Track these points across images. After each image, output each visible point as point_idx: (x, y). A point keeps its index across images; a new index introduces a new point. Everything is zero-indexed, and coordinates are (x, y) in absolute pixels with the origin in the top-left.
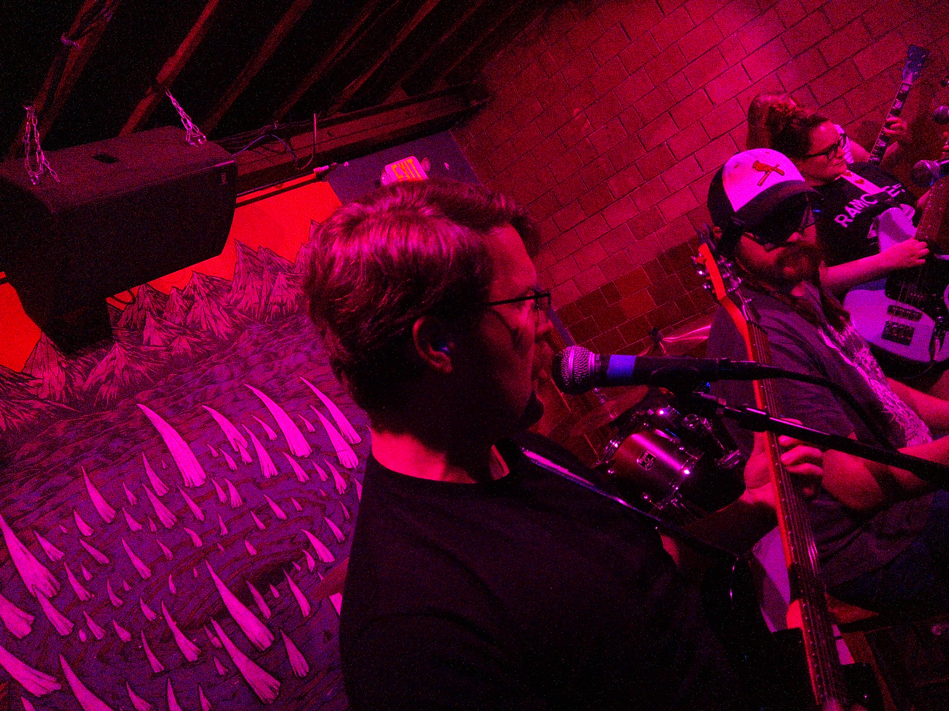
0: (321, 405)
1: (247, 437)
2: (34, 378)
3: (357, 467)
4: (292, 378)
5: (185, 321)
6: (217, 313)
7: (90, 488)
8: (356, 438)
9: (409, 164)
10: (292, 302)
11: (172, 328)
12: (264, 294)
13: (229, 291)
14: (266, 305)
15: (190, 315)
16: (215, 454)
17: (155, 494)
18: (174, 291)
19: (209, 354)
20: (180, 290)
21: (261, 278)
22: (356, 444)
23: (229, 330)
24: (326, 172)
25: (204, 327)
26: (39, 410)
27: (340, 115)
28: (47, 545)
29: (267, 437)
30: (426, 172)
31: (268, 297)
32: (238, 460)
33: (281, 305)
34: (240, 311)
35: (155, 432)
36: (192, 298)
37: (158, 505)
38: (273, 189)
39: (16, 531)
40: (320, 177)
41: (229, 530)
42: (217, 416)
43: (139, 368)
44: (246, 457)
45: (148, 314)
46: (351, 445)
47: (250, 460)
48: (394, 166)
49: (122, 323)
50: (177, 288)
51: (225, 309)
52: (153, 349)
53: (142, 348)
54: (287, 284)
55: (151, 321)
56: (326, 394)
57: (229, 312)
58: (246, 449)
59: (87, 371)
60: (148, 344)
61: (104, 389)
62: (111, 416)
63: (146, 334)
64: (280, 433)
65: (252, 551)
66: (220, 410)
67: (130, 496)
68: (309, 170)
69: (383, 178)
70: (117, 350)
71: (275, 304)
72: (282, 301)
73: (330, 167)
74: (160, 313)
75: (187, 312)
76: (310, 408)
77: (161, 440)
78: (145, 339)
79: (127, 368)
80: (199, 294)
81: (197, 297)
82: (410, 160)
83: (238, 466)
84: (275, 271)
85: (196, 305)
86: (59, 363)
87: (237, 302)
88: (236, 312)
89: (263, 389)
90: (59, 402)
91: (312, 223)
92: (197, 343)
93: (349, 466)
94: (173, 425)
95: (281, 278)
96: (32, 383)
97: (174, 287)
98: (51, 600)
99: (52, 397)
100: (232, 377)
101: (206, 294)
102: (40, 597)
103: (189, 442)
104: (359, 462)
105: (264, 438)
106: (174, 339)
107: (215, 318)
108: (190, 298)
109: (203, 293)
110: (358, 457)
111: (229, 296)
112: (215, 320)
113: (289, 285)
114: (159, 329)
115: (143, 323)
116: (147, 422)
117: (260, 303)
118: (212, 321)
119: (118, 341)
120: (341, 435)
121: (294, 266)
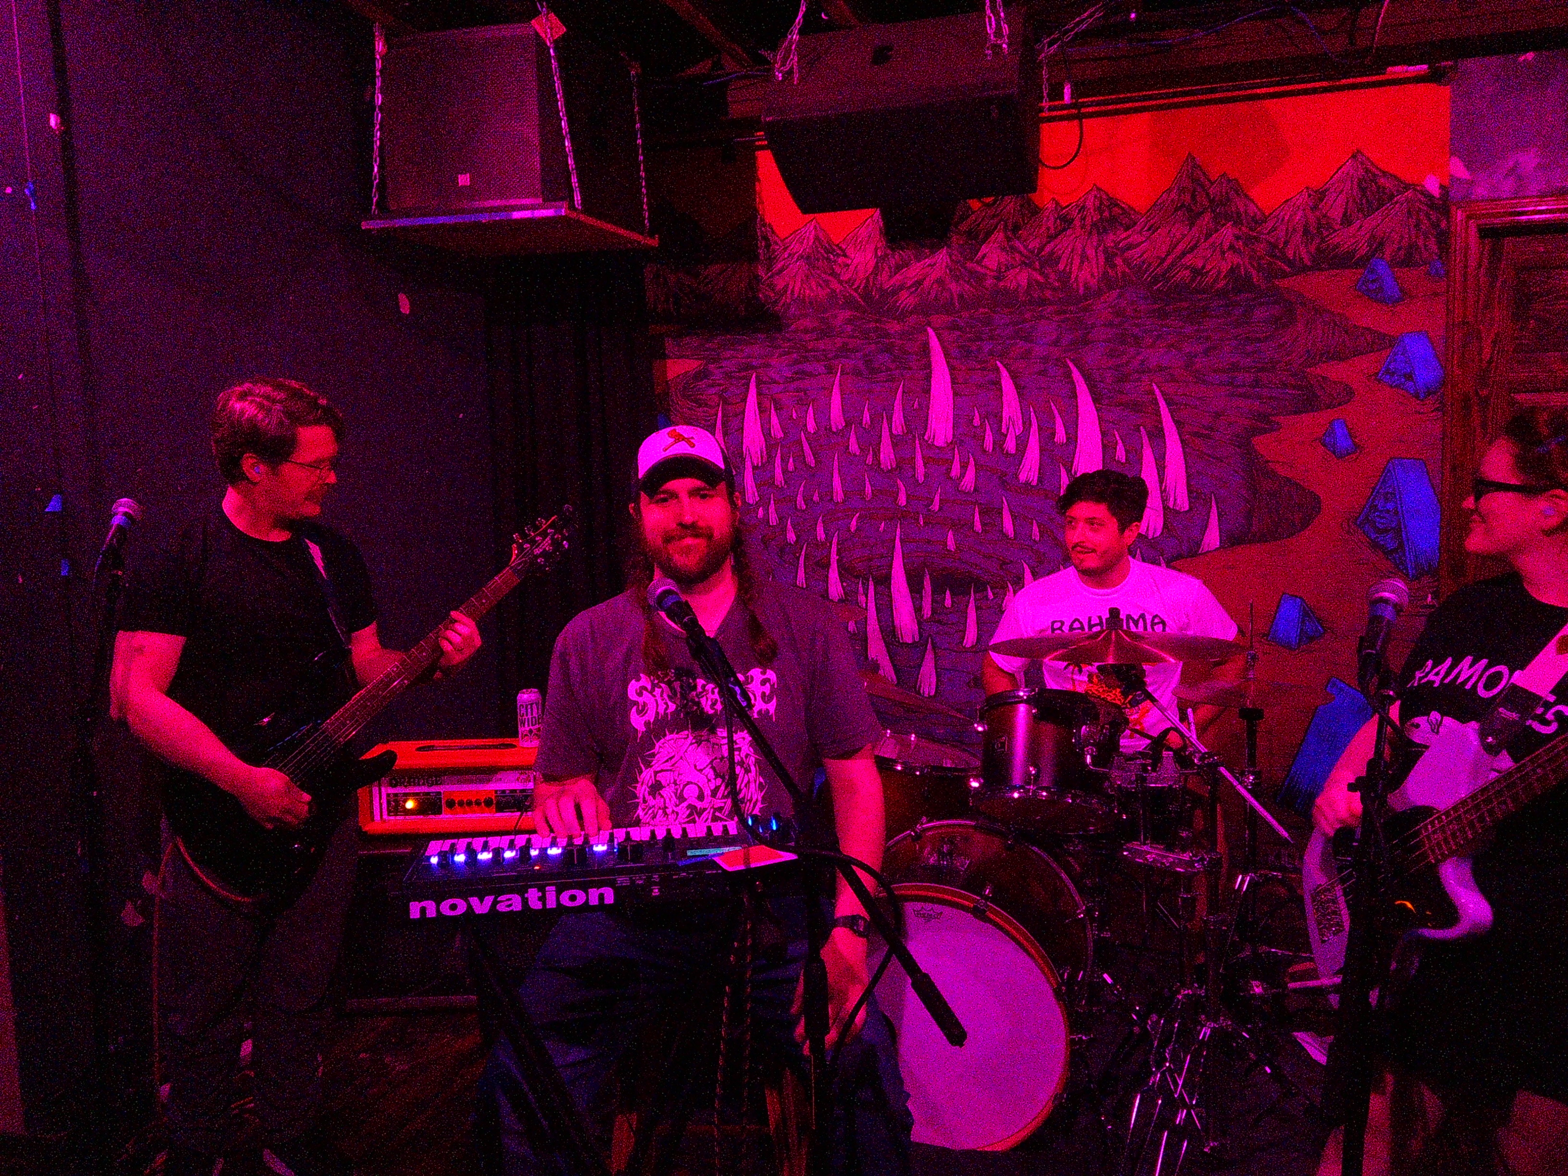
0: (1157, 435)
1: (1027, 424)
2: (845, 256)
3: (1153, 538)
4: (1139, 380)
5: (1041, 249)
6: (1091, 252)
7: (836, 391)
8: (1183, 504)
10: (1220, 273)
11: (1020, 252)
12: (1181, 247)
13: (1127, 228)
14: (1173, 264)
15: (1052, 244)
16: (977, 422)
17: (890, 428)
18: (1051, 206)
19: (1042, 302)
20: (1060, 206)
21: (1192, 225)
22: (1176, 510)
23: (1093, 282)
25: (1061, 267)
26: (833, 291)
28: (774, 420)
29: (1053, 434)
31: (1184, 254)
32: (999, 444)
33: (1197, 272)
34: (1127, 261)
35: (928, 366)
36: (1070, 221)
37: (886, 441)
39: (759, 394)
41: (941, 509)
42: (1007, 384)
43: (953, 286)
44: (1010, 445)
45: (1001, 226)
46: (1166, 508)
47: (1013, 451)
49: (966, 225)
50: (1057, 202)
51: (1105, 251)
52: (983, 271)
53: (969, 264)
54: (1232, 245)
55: (998, 236)
56: (1178, 423)
57: (1109, 258)
58: (1016, 437)
59: (898, 268)
60: (979, 262)
61: (904, 294)
62: (894, 327)
63: (984, 249)
64: (1072, 439)
65: (951, 544)
66: (1014, 377)
67: (867, 416)
68: (1380, 69)
70: (942, 257)
71: (1186, 269)
72: (1203, 267)
74: (1016, 228)
75: (1051, 238)
76: (1139, 431)
77: (928, 378)
78: (980, 255)
79: (940, 282)
80: (1083, 219)
81: (1077, 223)
83: (994, 449)
84: (1222, 219)
85: (1070, 231)
86: (876, 249)
87: (1130, 247)
88: (1118, 261)
89: (1087, 378)
90: (856, 290)
91: (1354, 157)
92: (1037, 282)
94: (952, 368)
95: (1227, 232)
96: (841, 260)
97: (1053, 199)
98: (755, 468)
99: (849, 282)
100: (1056, 343)
101: (1093, 222)
102: (747, 458)
103: (956, 394)
104: (1162, 533)
105: (1047, 435)
106: (1013, 267)
107: (1084, 257)
108: (1066, 221)
109: (1088, 221)
110: (1165, 526)
111: (1124, 235)
112: (1082, 262)
113: (1232, 247)
114: (1003, 249)
115: (988, 234)
116: (925, 349)
117: (1163, 260)
118: (1077, 261)
119: (949, 247)
120: (1161, 487)
121: (1264, 221)
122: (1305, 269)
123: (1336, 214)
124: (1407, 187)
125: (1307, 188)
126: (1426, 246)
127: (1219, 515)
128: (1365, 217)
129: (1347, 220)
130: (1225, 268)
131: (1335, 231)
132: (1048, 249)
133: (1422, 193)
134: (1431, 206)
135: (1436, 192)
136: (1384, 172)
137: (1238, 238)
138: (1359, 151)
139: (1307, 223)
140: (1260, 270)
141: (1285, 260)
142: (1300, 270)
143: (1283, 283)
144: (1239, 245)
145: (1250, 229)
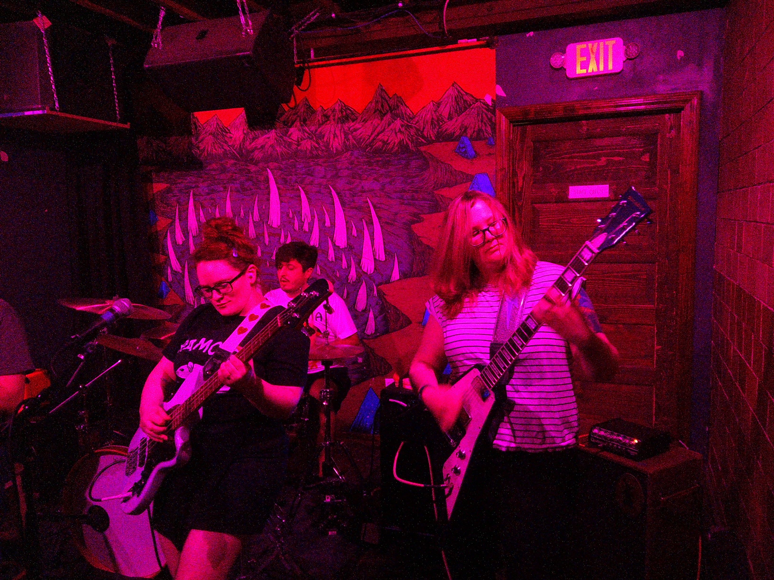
0: (370, 223)
1: (313, 216)
2: (230, 133)
3: (370, 274)
4: (361, 196)
5: (316, 131)
6: (338, 133)
7: (228, 198)
8: (382, 257)
10: (395, 144)
11: (307, 132)
14: (374, 139)
15: (320, 128)
16: (291, 215)
17: (253, 219)
18: (320, 109)
19: (317, 156)
20: (324, 109)
21: (382, 119)
22: (379, 260)
23: (340, 147)
25: (325, 140)
26: (225, 150)
28: (201, 214)
29: (325, 223)
31: (378, 134)
32: (301, 227)
33: (385, 143)
35: (268, 187)
36: (329, 117)
37: (251, 225)
39: (194, 200)
42: (303, 196)
43: (278, 149)
44: (306, 227)
45: (298, 119)
46: (375, 259)
47: (307, 230)
49: (283, 118)
50: (322, 108)
51: (344, 132)
52: (291, 141)
53: (285, 138)
54: (400, 129)
55: (297, 124)
56: (379, 218)
57: (346, 134)
58: (308, 223)
59: (254, 139)
60: (289, 137)
61: (256, 152)
62: (253, 168)
63: (291, 130)
64: (333, 225)
66: (306, 193)
70: (273, 134)
71: (380, 141)
72: (387, 140)
74: (305, 121)
75: (320, 125)
76: (362, 221)
77: (269, 194)
78: (289, 133)
79: (272, 146)
80: (334, 116)
81: (331, 118)
82: (612, 42)
83: (299, 229)
84: (395, 116)
85: (328, 122)
86: (244, 130)
87: (355, 130)
88: (350, 137)
89: (338, 194)
90: (235, 150)
91: (453, 85)
92: (315, 146)
93: (365, 270)
94: (279, 189)
95: (398, 123)
96: (229, 135)
97: (320, 106)
98: (193, 237)
99: (233, 146)
100: (324, 177)
102: (190, 234)
103: (281, 202)
104: (374, 272)
105: (322, 222)
106: (304, 139)
107: (335, 135)
108: (327, 117)
109: (336, 116)
110: (375, 269)
111: (352, 124)
112: (334, 137)
113: (400, 131)
114: (299, 130)
115: (293, 123)
116: (267, 180)
117: (370, 136)
118: (332, 136)
119: (275, 129)
120: (372, 249)
121: (414, 117)
122: (433, 141)
123: (445, 114)
124: (477, 100)
125: (432, 101)
126: (486, 130)
127: (399, 263)
128: (458, 116)
129: (450, 118)
130: (397, 141)
131: (445, 122)
132: (319, 130)
133: (484, 104)
134: (488, 110)
135: (490, 103)
136: (466, 93)
137: (402, 126)
138: (455, 82)
139: (432, 119)
140: (412, 142)
141: (423, 137)
142: (430, 142)
143: (423, 149)
144: (403, 129)
145: (408, 122)
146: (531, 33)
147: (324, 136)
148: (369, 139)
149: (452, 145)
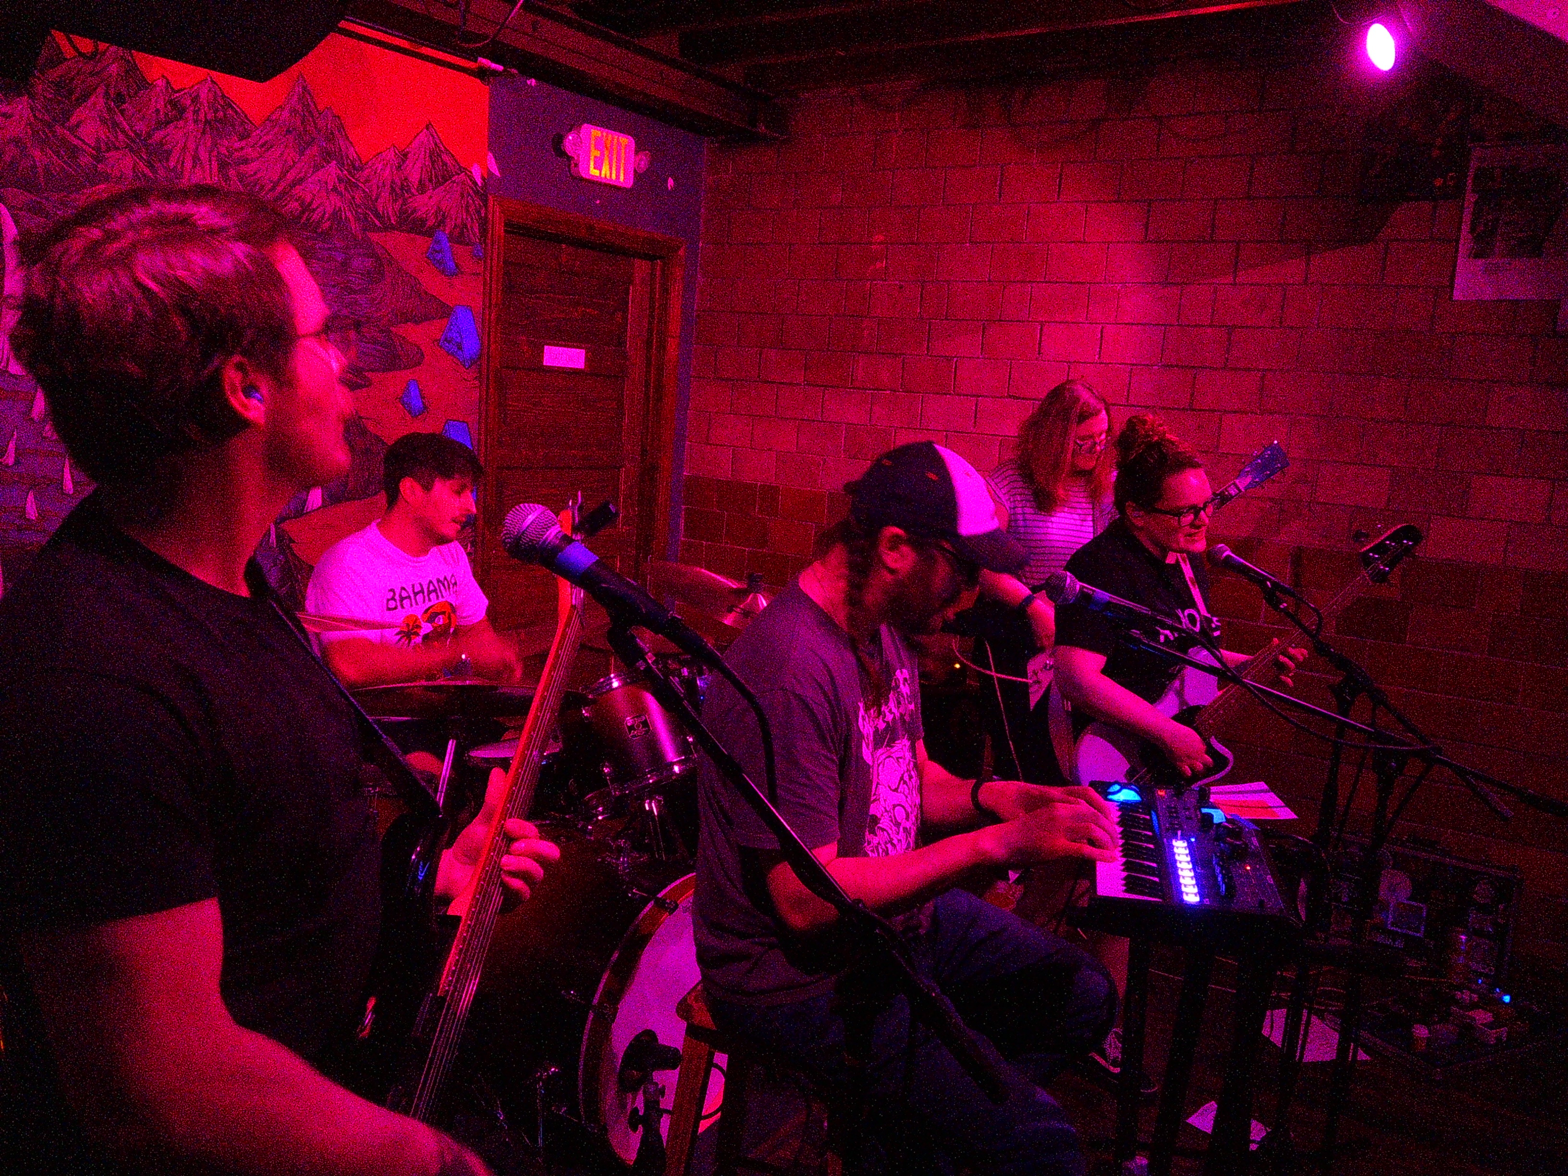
5: (149, 135)
6: (203, 155)
9: (619, 144)
10: (323, 215)
11: (123, 132)
12: (290, 176)
13: (242, 138)
14: (284, 193)
15: (161, 133)
18: (161, 83)
20: (172, 88)
21: (302, 153)
24: (494, 73)
25: (172, 164)
27: (567, 12)
30: (635, 171)
31: (293, 185)
33: (306, 208)
34: (241, 177)
36: (183, 110)
38: (404, 44)
40: (482, 74)
41: (17, 462)
43: (37, 153)
45: (101, 90)
48: (596, 133)
49: (54, 74)
50: (168, 82)
51: (219, 158)
52: (76, 142)
53: (58, 129)
54: (334, 186)
55: (98, 100)
57: (223, 165)
60: (72, 130)
63: (79, 114)
65: (32, 512)
68: (472, 56)
69: (570, 138)
70: (21, 106)
71: (296, 200)
72: (310, 204)
73: (505, 71)
74: (120, 98)
75: (161, 125)
78: (73, 120)
80: (196, 112)
81: (189, 115)
82: (624, 140)
84: (327, 156)
85: (180, 123)
87: (243, 161)
88: (232, 172)
91: (427, 128)
95: (332, 170)
97: (163, 76)
101: (206, 120)
106: (115, 149)
107: (196, 158)
108: (178, 110)
109: (202, 116)
111: (238, 145)
113: (335, 189)
114: (103, 121)
115: (85, 97)
117: (275, 185)
118: (188, 164)
119: (32, 96)
121: (362, 169)
122: (393, 228)
123: (414, 179)
124: (462, 169)
125: (394, 146)
126: (471, 228)
128: (434, 189)
129: (422, 189)
130: (329, 210)
131: (413, 196)
132: (158, 136)
133: (471, 180)
134: (477, 193)
135: (479, 181)
136: (446, 149)
137: (340, 180)
138: (430, 123)
139: (393, 182)
140: (357, 219)
141: (377, 216)
142: (388, 228)
143: (375, 237)
144: (341, 188)
145: (350, 173)
146: (532, 82)
147: (169, 153)
148: (273, 189)
149: (423, 243)
